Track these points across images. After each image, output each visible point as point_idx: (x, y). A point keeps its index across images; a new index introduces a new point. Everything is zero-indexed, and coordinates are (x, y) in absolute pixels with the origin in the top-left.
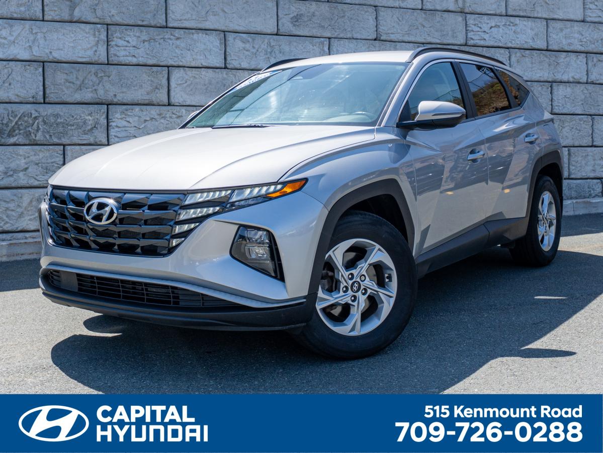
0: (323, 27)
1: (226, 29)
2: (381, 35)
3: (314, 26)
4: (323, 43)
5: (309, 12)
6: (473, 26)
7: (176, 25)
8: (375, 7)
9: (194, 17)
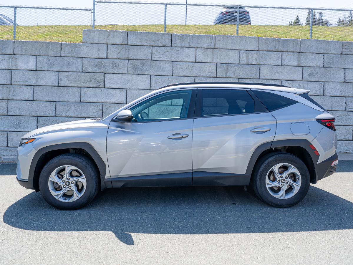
0: (321, 77)
1: (282, 79)
2: (347, 80)
3: (318, 77)
4: (321, 84)
5: (316, 72)
7: (263, 78)
8: (344, 69)
9: (270, 75)
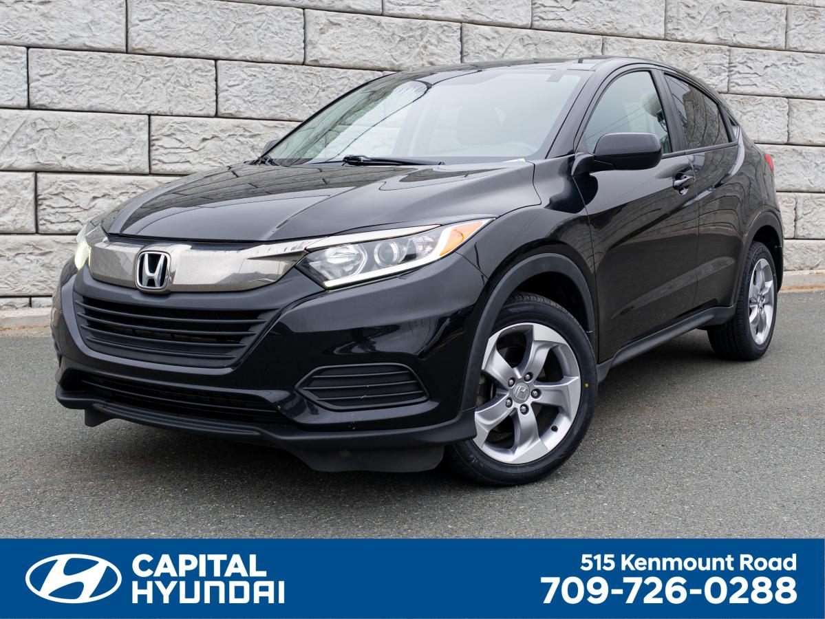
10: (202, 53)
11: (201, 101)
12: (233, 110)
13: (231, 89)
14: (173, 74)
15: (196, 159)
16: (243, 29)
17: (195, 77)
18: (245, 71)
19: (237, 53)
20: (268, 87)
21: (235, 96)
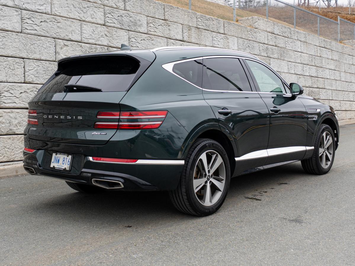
6: (132, 38)
10: (18, 56)
11: (19, 76)
12: (31, 80)
13: (30, 71)
14: (8, 64)
15: (18, 101)
16: (33, 46)
17: (16, 66)
18: (35, 64)
19: (31, 56)
20: (44, 71)
21: (31, 74)
